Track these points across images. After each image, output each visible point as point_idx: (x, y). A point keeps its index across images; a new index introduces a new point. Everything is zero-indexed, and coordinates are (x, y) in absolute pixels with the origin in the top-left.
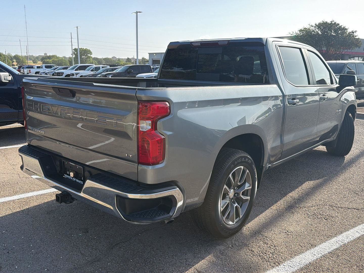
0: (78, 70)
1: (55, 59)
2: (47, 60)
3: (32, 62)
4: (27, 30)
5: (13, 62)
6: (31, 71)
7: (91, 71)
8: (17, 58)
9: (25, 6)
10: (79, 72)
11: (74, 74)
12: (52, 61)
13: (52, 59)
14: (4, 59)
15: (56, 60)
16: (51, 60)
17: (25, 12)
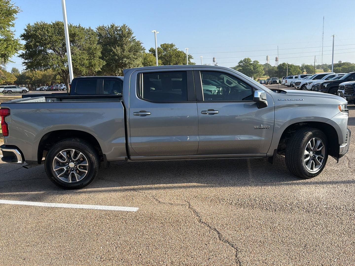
0: (315, 79)
1: (345, 67)
2: (336, 68)
3: (323, 70)
4: (323, 40)
5: (304, 71)
6: (287, 81)
7: (325, 80)
8: (308, 67)
9: (324, 17)
10: (312, 82)
11: (308, 83)
12: (342, 69)
13: (342, 67)
14: (294, 70)
15: (347, 67)
16: (340, 68)
17: (323, 23)
